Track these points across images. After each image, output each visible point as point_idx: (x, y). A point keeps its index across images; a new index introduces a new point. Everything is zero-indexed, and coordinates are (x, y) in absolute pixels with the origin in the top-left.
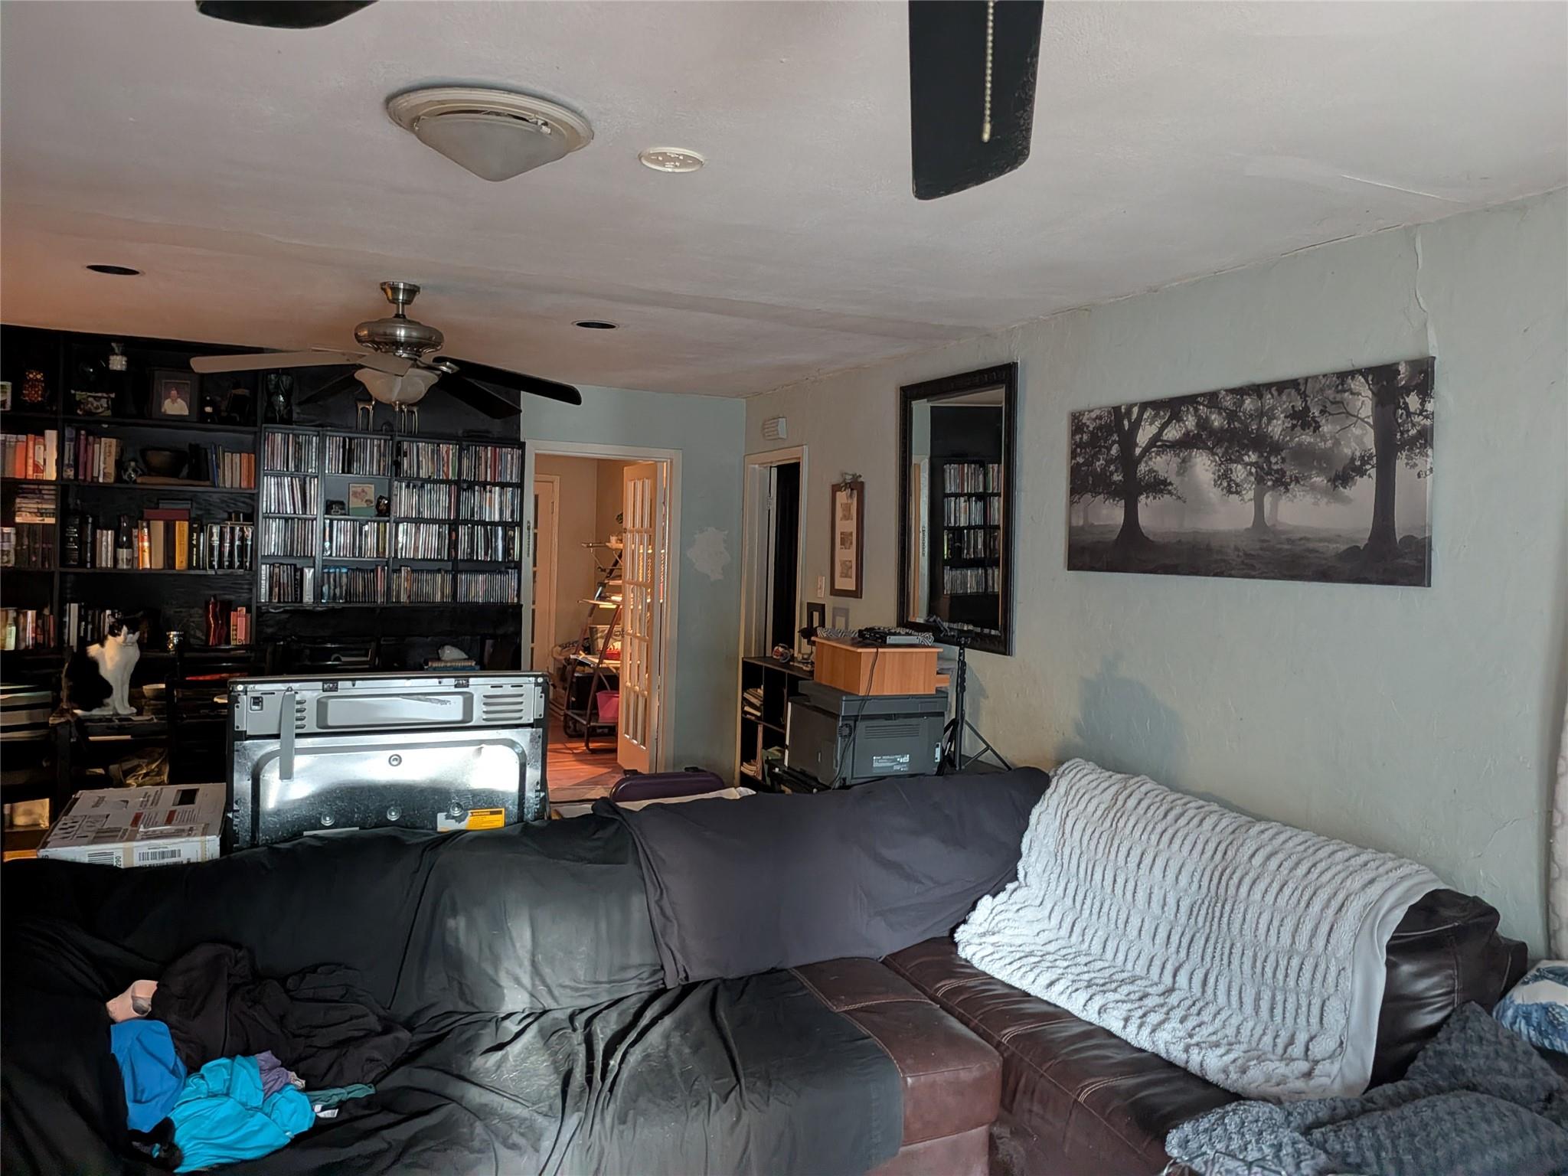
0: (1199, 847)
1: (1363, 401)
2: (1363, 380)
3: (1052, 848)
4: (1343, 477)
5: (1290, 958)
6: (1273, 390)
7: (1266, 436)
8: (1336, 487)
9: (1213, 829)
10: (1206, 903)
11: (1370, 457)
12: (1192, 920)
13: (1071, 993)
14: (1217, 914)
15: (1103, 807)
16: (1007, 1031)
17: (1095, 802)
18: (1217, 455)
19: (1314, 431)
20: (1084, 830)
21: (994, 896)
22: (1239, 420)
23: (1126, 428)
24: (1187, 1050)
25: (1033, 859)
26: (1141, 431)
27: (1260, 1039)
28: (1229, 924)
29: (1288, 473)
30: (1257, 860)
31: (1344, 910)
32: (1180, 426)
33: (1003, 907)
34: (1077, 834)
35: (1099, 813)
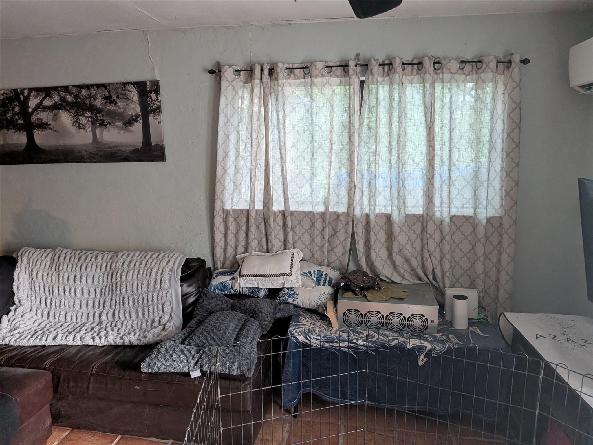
0: (99, 267)
1: (134, 95)
2: (133, 86)
3: (28, 286)
4: (130, 122)
5: (148, 295)
6: (95, 87)
7: (94, 106)
8: (126, 126)
9: (102, 259)
10: (108, 287)
11: (139, 116)
12: (103, 295)
13: (65, 338)
14: (114, 289)
15: (48, 264)
16: (46, 362)
17: (44, 263)
18: (72, 113)
19: (115, 105)
20: (43, 275)
21: (7, 314)
22: (80, 98)
23: (22, 99)
24: (122, 338)
25: (21, 293)
26: (30, 101)
27: (141, 325)
28: (120, 291)
29: (106, 121)
30: (125, 266)
31: (164, 273)
32: (51, 100)
33: (14, 317)
34: (40, 277)
35: (47, 266)
